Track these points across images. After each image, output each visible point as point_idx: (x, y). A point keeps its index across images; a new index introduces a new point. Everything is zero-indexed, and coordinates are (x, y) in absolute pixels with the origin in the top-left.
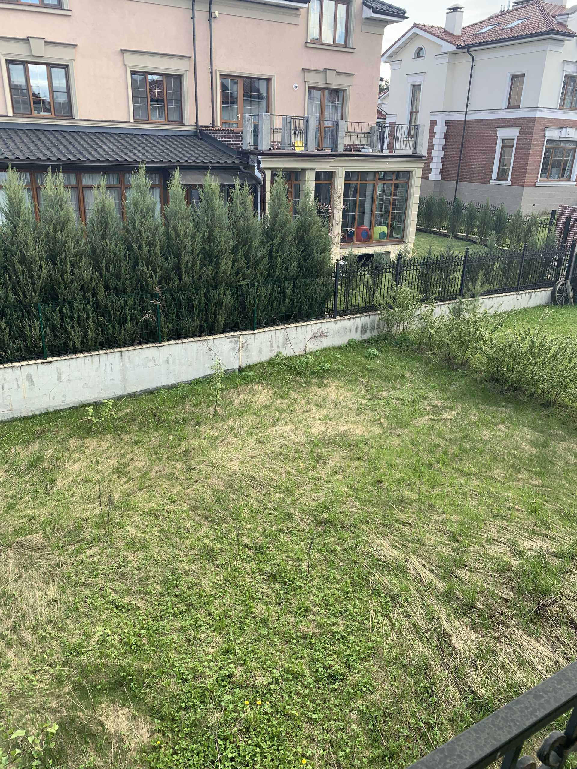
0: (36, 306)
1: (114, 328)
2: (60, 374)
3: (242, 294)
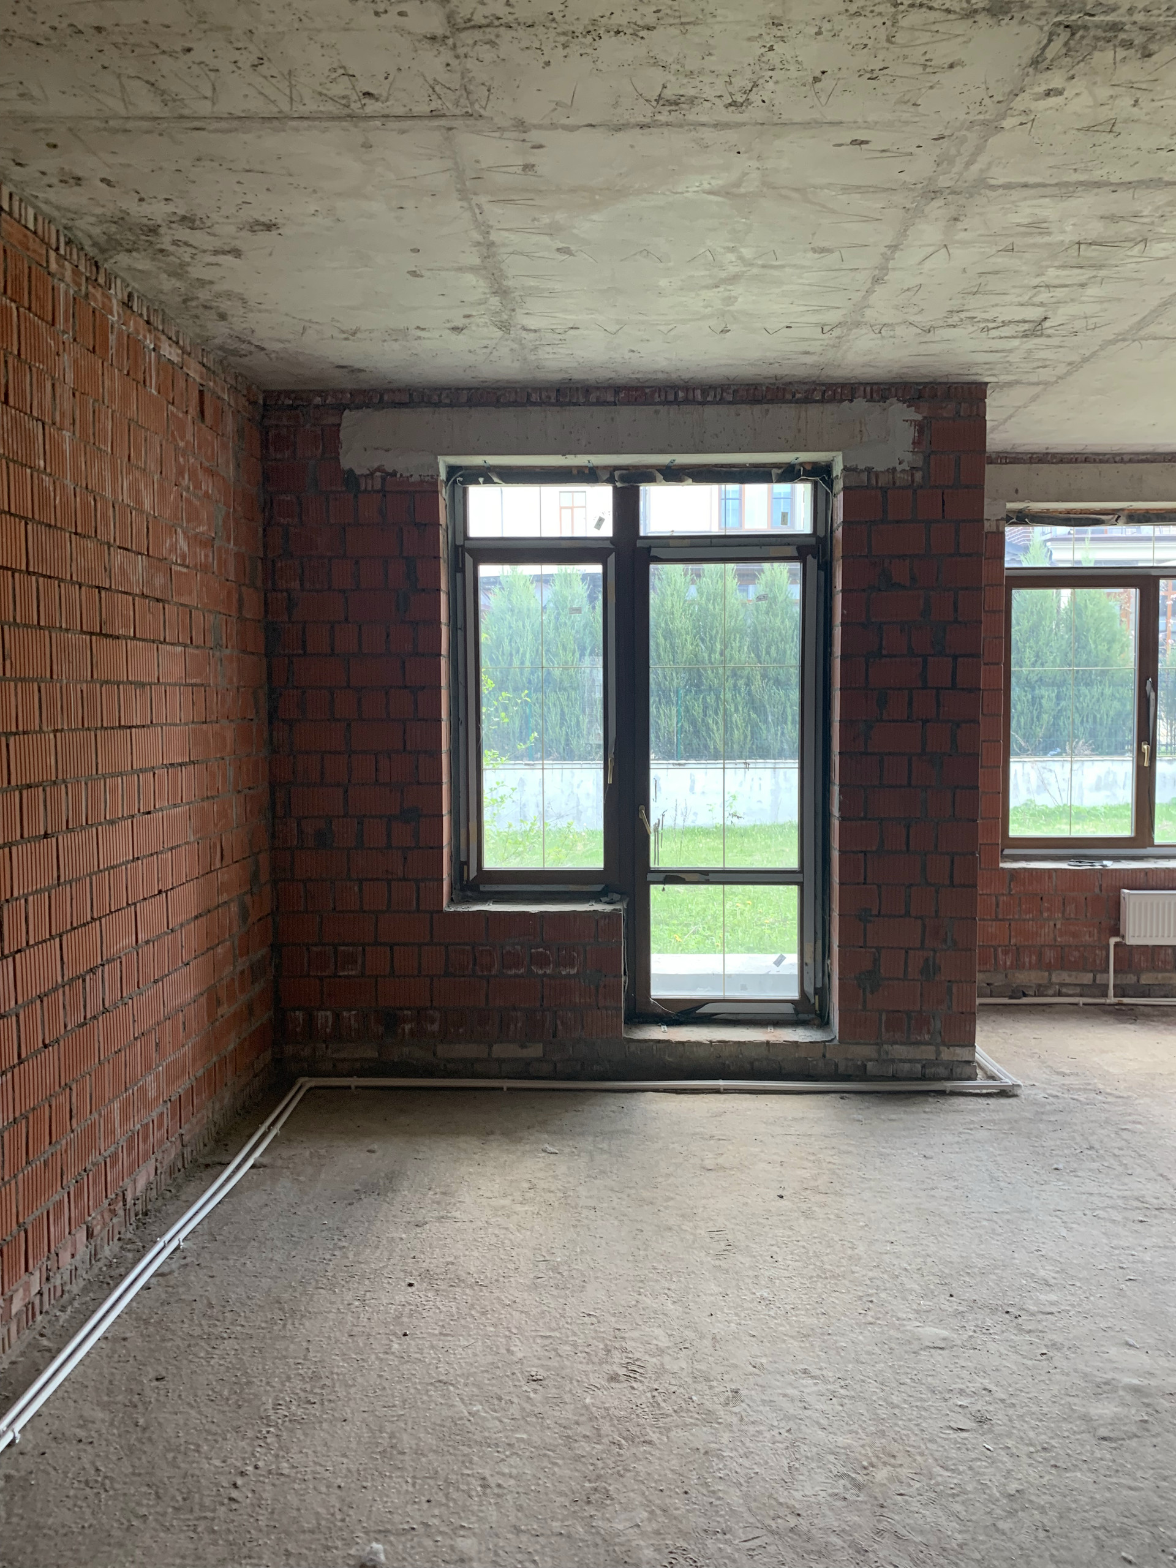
2: (693, 782)
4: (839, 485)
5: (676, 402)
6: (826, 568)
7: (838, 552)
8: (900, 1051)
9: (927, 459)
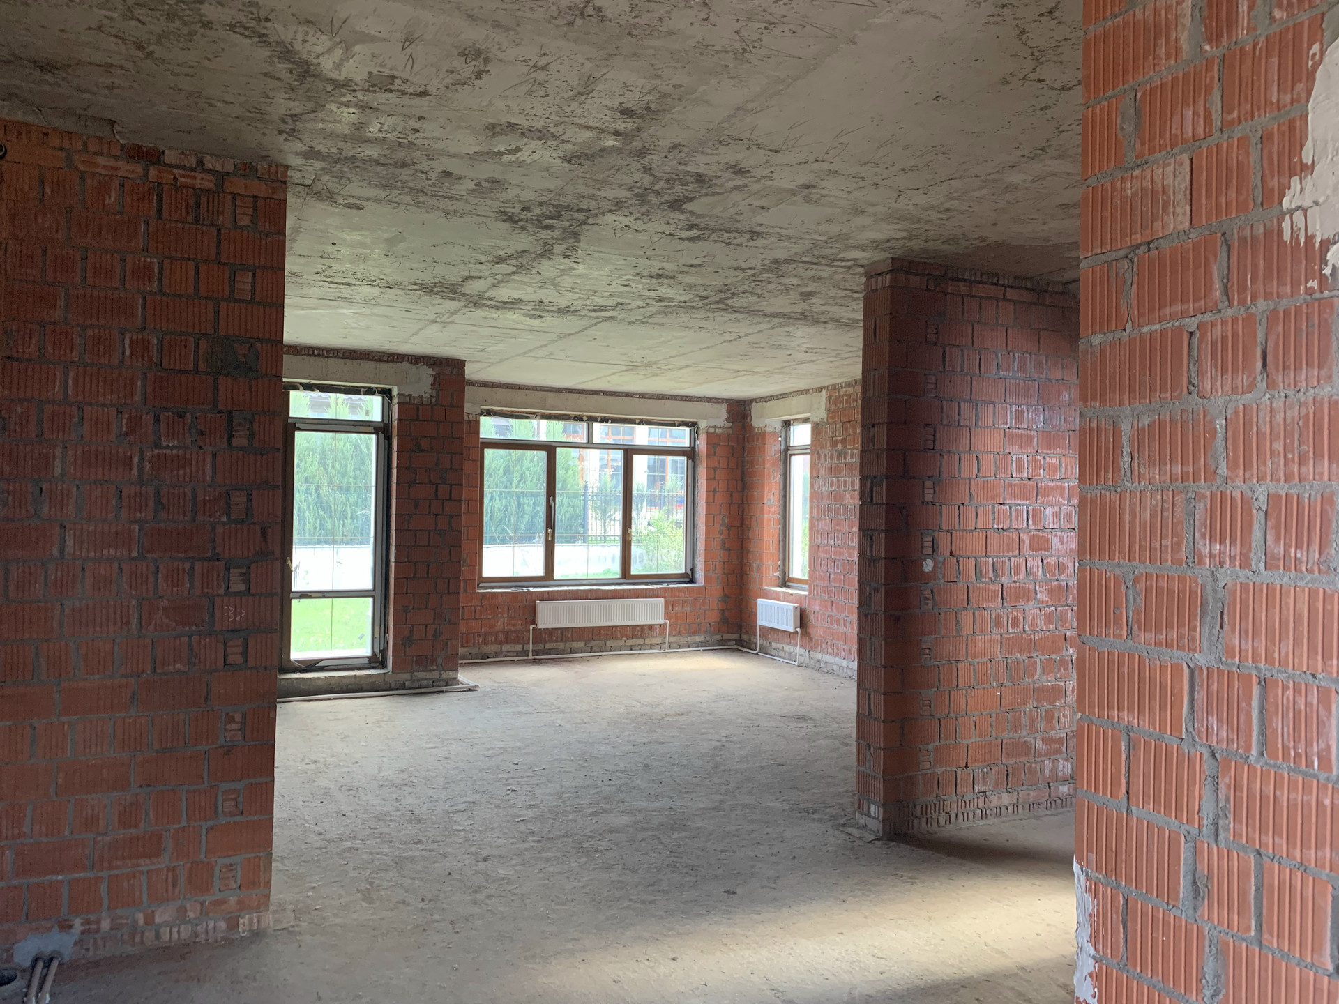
4: (395, 400)
5: (313, 355)
6: (388, 439)
7: (395, 432)
8: (422, 675)
9: (438, 393)
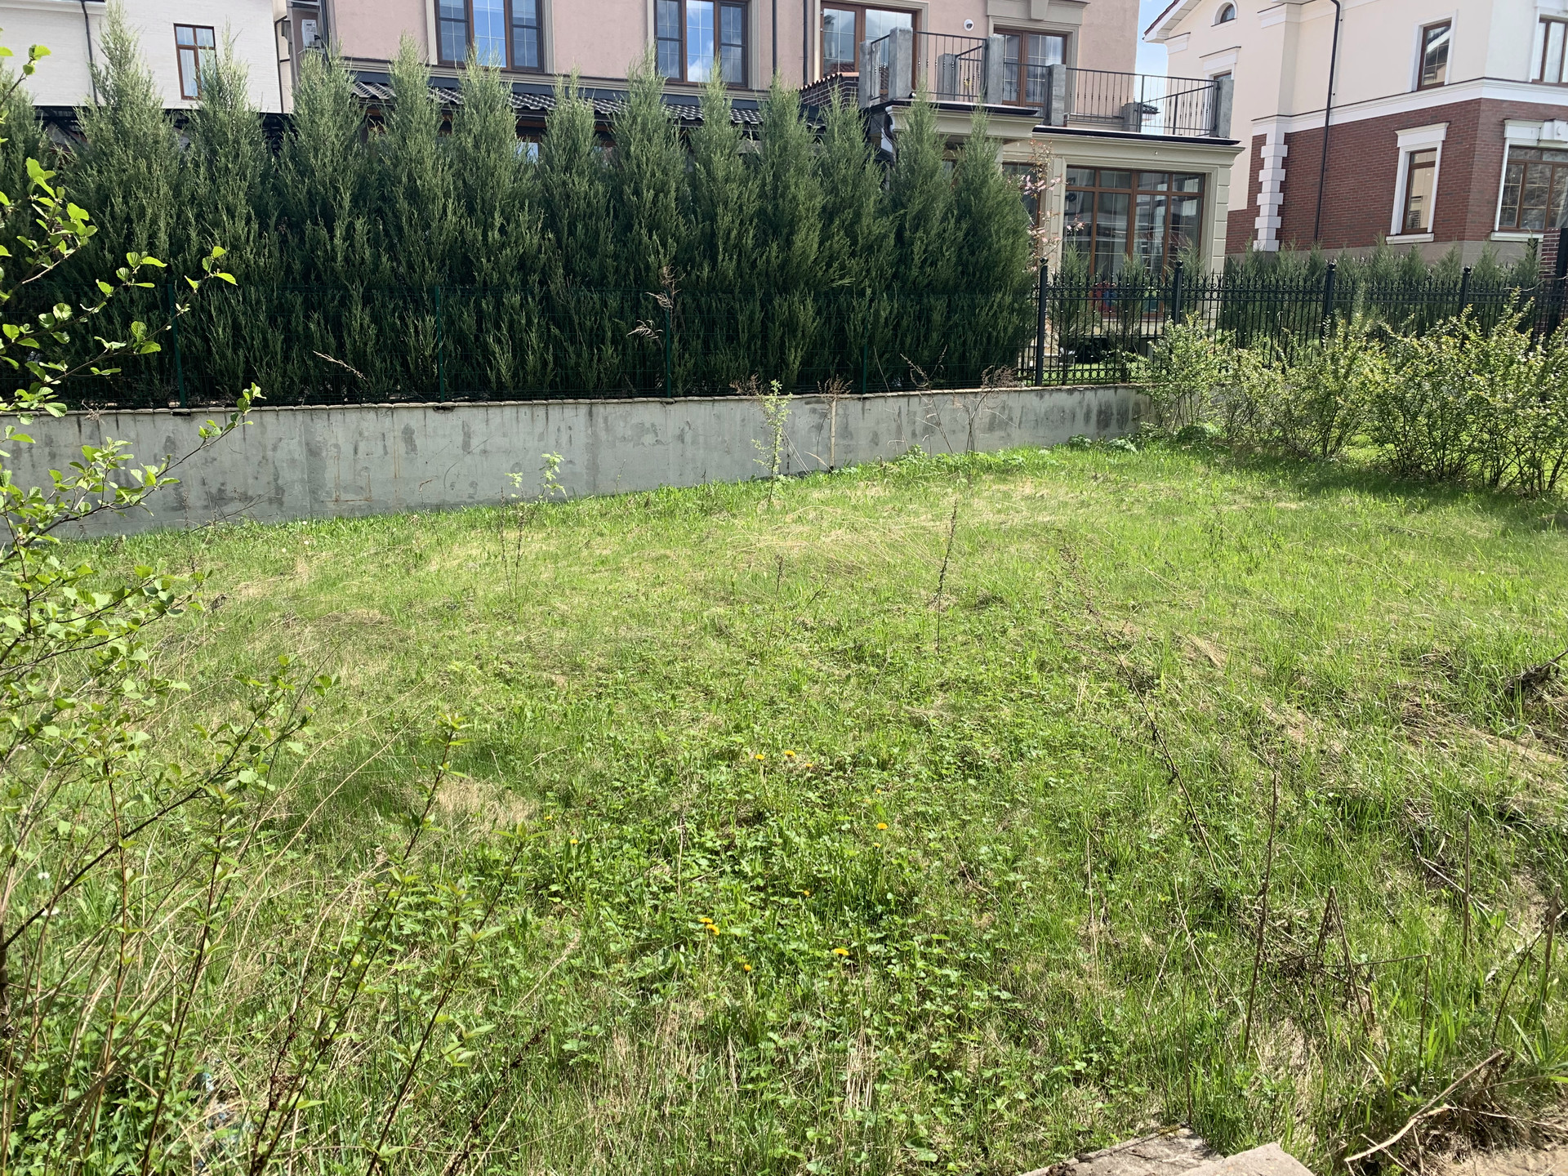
0: (431, 291)
1: (579, 355)
2: (467, 436)
3: (839, 311)
